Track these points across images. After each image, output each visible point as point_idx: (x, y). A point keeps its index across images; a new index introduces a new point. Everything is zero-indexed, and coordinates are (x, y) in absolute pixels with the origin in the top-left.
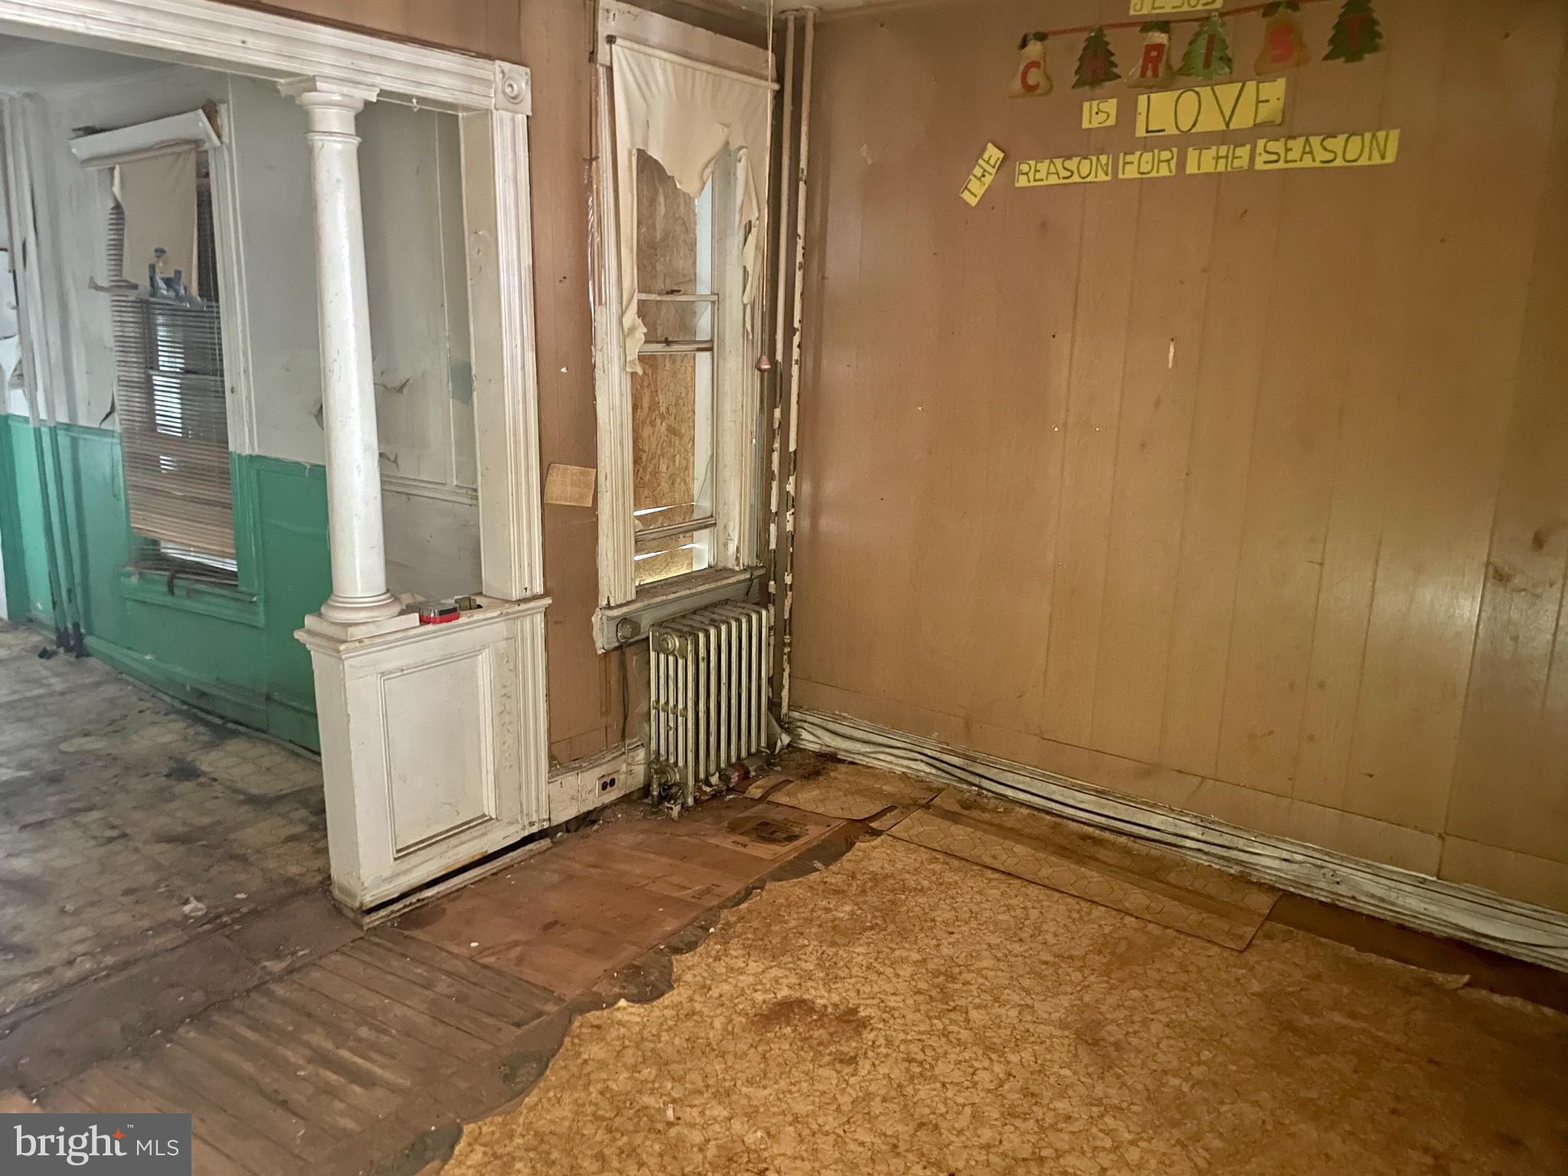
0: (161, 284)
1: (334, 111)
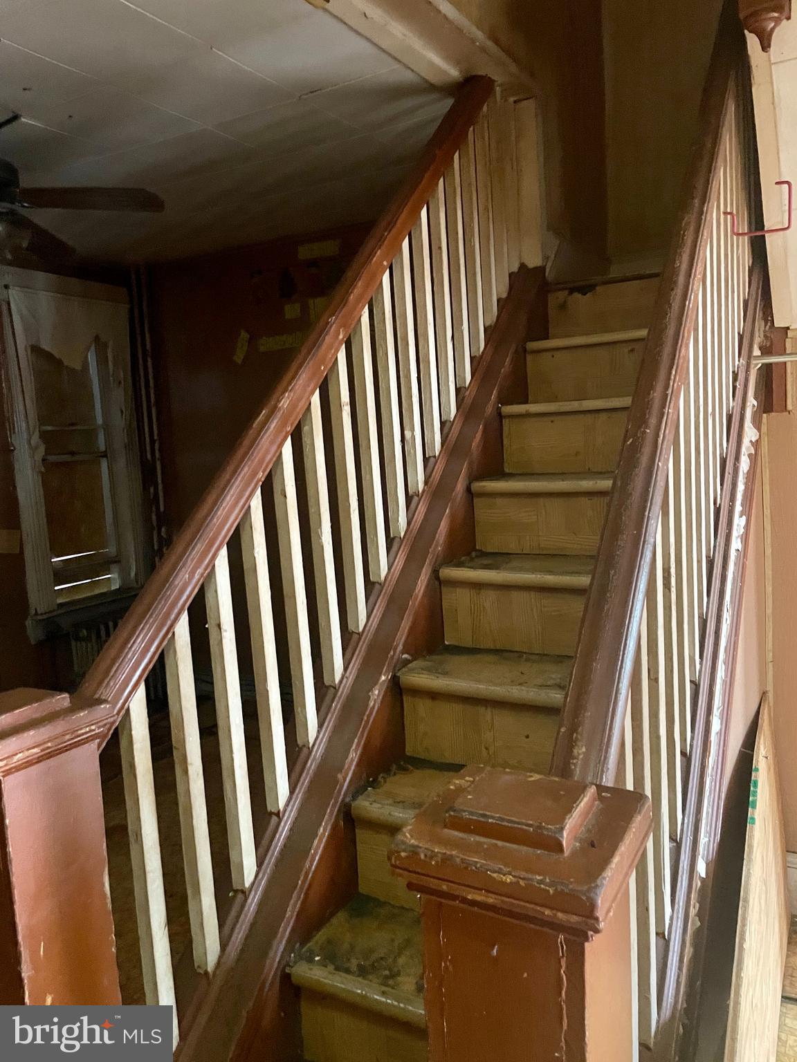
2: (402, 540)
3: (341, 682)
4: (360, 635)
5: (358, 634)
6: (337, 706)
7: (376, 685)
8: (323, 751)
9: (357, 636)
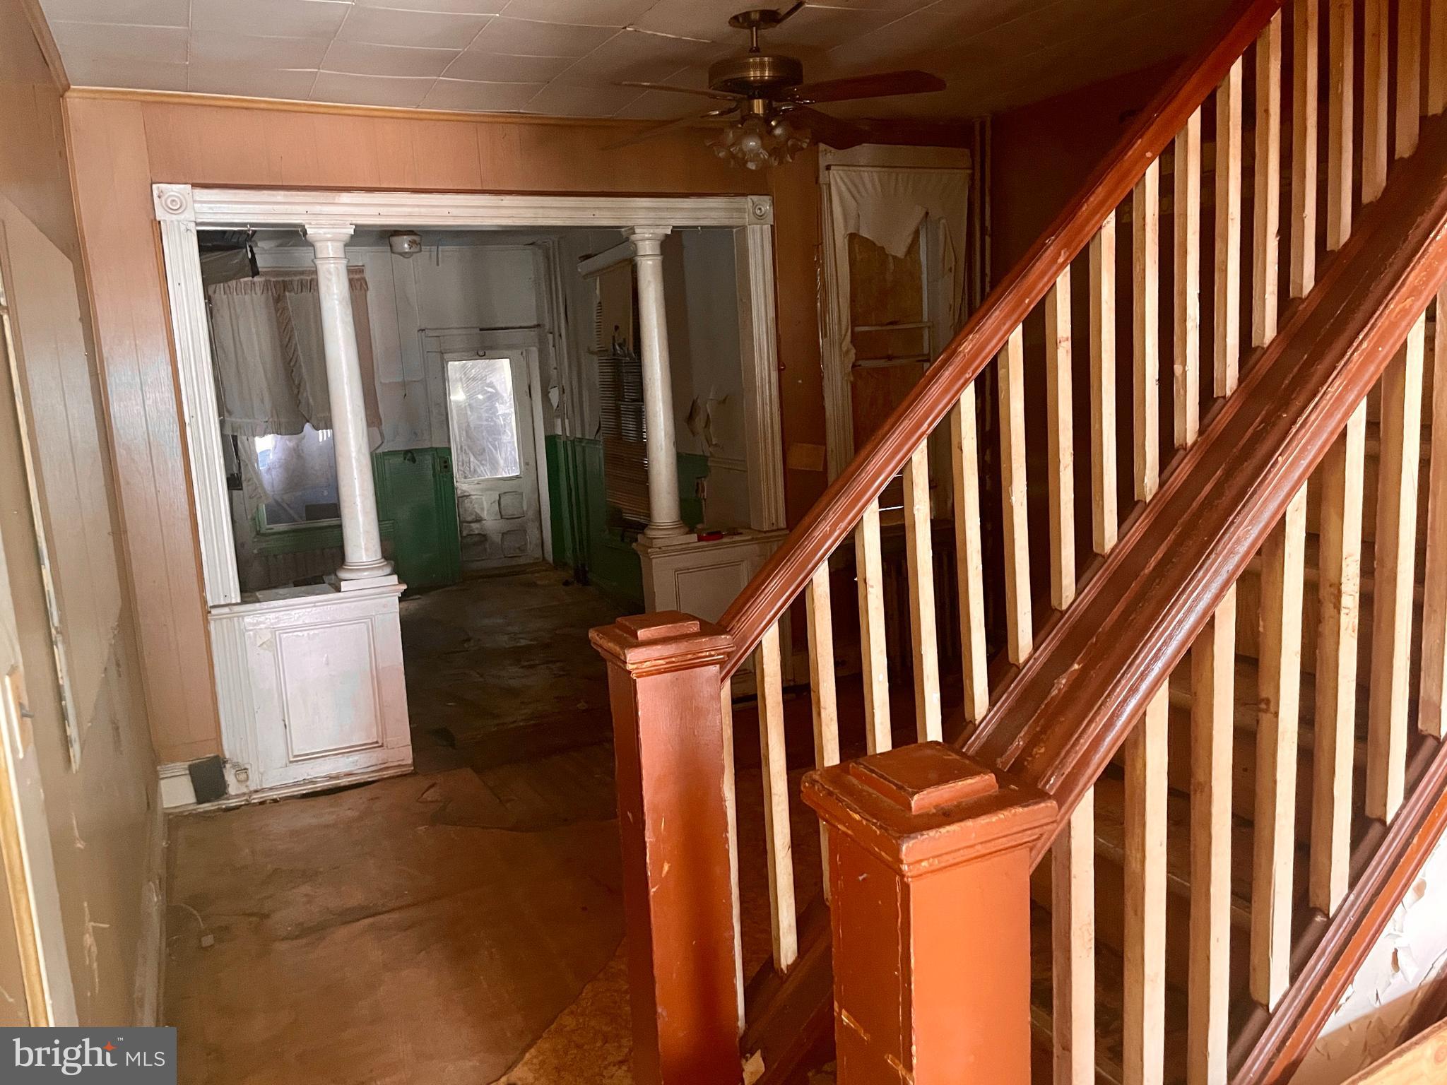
0: (618, 347)
1: (647, 242)
2: (1147, 506)
3: (1027, 662)
4: (1063, 613)
5: (1061, 612)
6: (1015, 688)
7: (1064, 672)
8: (991, 732)
9: (1059, 614)
